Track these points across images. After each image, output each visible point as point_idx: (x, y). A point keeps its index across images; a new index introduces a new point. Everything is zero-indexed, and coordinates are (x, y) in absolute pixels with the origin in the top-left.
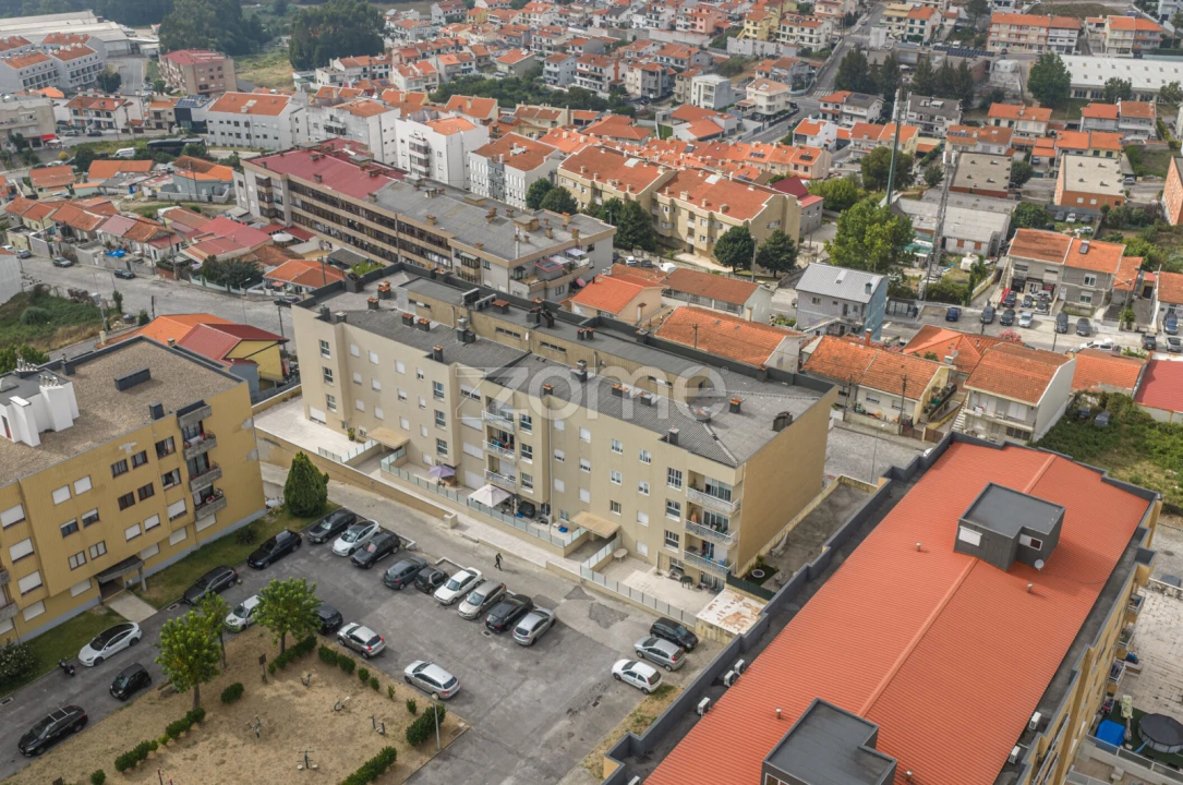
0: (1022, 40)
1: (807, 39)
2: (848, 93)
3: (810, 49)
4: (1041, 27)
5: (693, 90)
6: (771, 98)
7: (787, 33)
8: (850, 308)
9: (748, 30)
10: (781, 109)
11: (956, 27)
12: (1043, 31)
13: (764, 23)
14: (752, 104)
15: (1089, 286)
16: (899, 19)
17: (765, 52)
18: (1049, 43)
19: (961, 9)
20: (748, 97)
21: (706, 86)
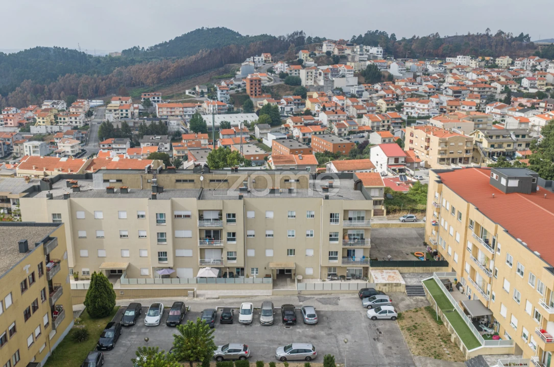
0: (173, 114)
1: (74, 123)
2: (113, 139)
3: (77, 126)
4: (180, 107)
5: (25, 149)
6: (72, 147)
7: (62, 120)
9: (40, 122)
10: (77, 152)
11: (140, 113)
12: (181, 109)
13: (48, 118)
14: (63, 151)
16: (115, 110)
17: (53, 131)
18: (185, 114)
19: (139, 105)
20: (59, 148)
21: (33, 146)
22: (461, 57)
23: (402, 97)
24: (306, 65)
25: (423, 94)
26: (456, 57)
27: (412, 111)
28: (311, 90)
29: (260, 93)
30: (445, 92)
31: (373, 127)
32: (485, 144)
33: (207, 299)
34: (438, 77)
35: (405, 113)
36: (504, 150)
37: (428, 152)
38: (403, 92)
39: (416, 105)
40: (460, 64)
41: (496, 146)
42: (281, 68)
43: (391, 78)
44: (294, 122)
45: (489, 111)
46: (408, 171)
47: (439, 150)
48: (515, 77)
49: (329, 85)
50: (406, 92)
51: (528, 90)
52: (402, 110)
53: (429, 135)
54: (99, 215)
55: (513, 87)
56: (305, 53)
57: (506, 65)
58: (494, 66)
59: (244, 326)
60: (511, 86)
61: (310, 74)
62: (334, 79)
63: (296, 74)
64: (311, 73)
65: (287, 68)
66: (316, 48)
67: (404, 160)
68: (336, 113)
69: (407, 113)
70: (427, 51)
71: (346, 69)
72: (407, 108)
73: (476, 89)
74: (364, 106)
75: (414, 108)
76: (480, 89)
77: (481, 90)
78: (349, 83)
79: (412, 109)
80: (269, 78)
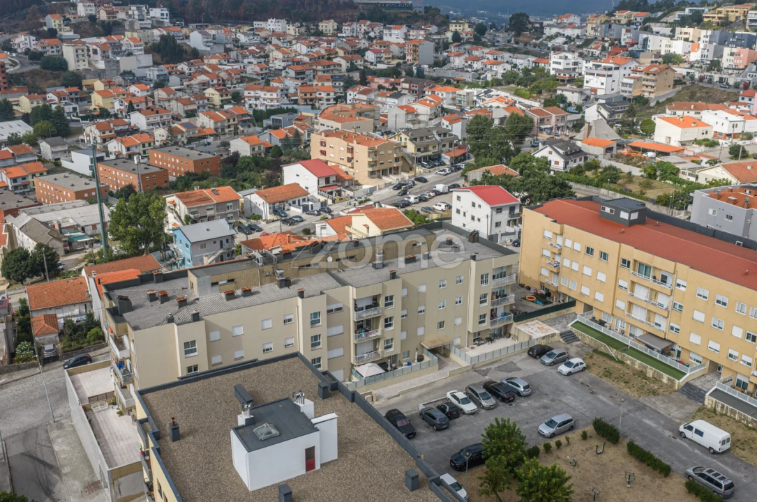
8: (224, 242)
15: (230, 210)
22: (274, 20)
23: (229, 82)
24: (63, 38)
25: (255, 77)
26: (267, 21)
27: (258, 102)
28: (88, 76)
29: (6, 85)
30: (285, 74)
31: (216, 129)
32: (411, 148)
33: (389, 399)
34: (258, 51)
35: (247, 106)
36: (430, 153)
37: (353, 164)
38: (230, 74)
39: (261, 94)
40: (273, 31)
41: (422, 149)
42: (26, 44)
43: (196, 55)
44: (100, 131)
45: (352, 97)
46: (345, 191)
47: (369, 162)
48: (353, 49)
49: (113, 68)
50: (233, 75)
51: (376, 65)
52: (243, 101)
53: (350, 144)
54: (239, 331)
55: (359, 62)
56: (58, 18)
57: (332, 32)
58: (319, 34)
59: (472, 416)
60: (356, 62)
61: (80, 52)
62: (118, 58)
63: (53, 52)
64: (83, 51)
65: (35, 42)
66: (65, 8)
67: (334, 179)
68: (157, 112)
69: (250, 106)
70: (223, 11)
71: (132, 44)
72: (250, 98)
73: (320, 68)
74: (192, 99)
75: (258, 99)
76: (324, 68)
77: (326, 69)
78: (140, 62)
79: (256, 100)
80: (12, 61)
